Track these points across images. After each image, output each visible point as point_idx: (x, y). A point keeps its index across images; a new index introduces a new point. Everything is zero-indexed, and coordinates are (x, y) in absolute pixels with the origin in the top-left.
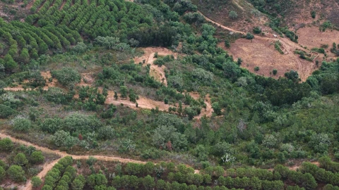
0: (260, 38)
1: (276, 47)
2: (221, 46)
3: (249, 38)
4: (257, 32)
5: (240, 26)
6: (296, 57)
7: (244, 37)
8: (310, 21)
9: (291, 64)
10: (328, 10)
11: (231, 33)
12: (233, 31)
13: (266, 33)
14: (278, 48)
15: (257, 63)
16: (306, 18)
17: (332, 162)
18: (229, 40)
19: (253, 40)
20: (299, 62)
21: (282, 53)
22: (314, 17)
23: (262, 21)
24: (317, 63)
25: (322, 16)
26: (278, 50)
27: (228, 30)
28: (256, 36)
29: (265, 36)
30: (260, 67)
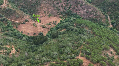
0: (28, 23)
1: (34, 25)
2: (15, 28)
3: (24, 23)
4: (26, 21)
5: (20, 20)
6: (41, 27)
7: (22, 23)
8: (44, 15)
9: (40, 30)
10: (50, 10)
11: (18, 23)
12: (18, 22)
13: (30, 21)
14: (35, 25)
15: (28, 31)
16: (43, 14)
17: (59, 61)
18: (17, 25)
19: (26, 24)
20: (43, 29)
21: (36, 27)
22: (45, 13)
23: (27, 17)
24: (49, 28)
25: (48, 12)
26: (35, 26)
27: (16, 22)
28: (26, 23)
29: (30, 22)
30: (30, 33)
